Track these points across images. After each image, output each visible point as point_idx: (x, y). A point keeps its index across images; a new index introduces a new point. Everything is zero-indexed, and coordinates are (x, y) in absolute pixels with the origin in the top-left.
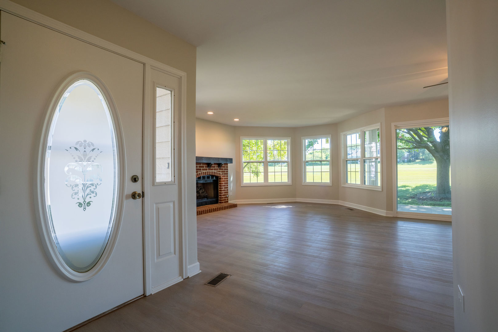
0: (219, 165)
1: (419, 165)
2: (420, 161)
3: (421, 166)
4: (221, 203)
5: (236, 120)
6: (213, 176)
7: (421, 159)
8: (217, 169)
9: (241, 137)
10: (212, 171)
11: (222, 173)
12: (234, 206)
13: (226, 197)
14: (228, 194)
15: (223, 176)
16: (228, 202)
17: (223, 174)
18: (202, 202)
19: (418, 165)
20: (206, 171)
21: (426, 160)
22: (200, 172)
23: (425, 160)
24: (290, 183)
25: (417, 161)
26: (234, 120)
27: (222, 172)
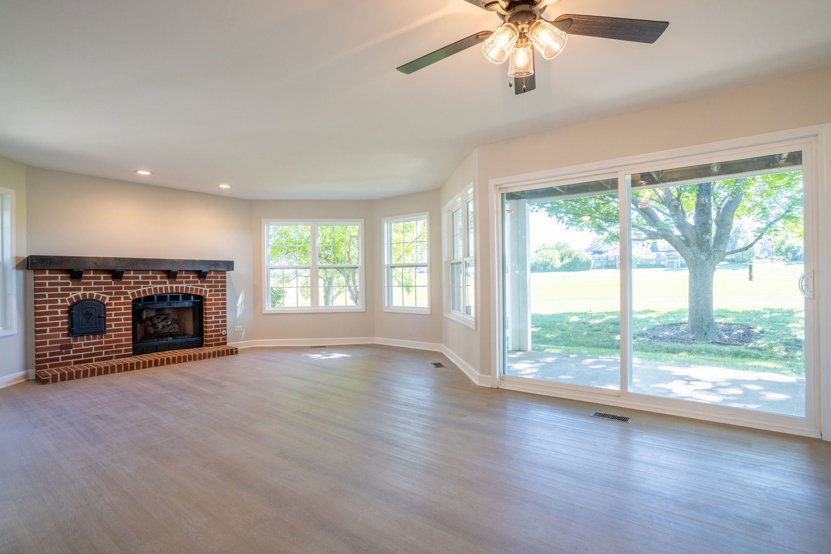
0: (201, 275)
1: (726, 270)
2: (727, 263)
3: (730, 272)
4: (206, 346)
5: (224, 186)
6: (186, 297)
7: (729, 261)
8: (197, 282)
9: (262, 220)
10: (180, 285)
11: (208, 290)
12: (233, 352)
13: (221, 335)
14: (226, 330)
15: (210, 295)
16: (225, 343)
17: (211, 291)
18: (156, 346)
19: (723, 270)
20: (163, 286)
21: (738, 262)
22: (146, 288)
23: (736, 261)
24: (360, 307)
25: (722, 263)
26: (218, 186)
27: (207, 288)
